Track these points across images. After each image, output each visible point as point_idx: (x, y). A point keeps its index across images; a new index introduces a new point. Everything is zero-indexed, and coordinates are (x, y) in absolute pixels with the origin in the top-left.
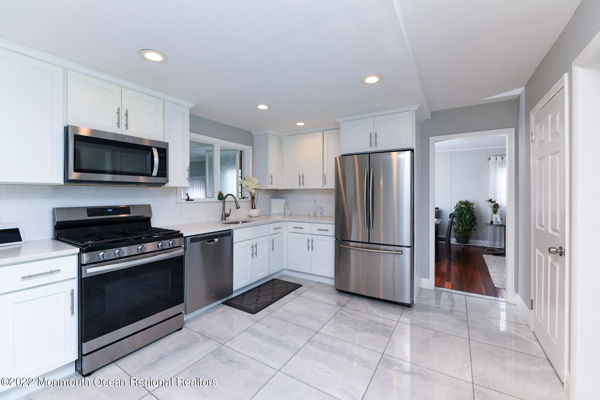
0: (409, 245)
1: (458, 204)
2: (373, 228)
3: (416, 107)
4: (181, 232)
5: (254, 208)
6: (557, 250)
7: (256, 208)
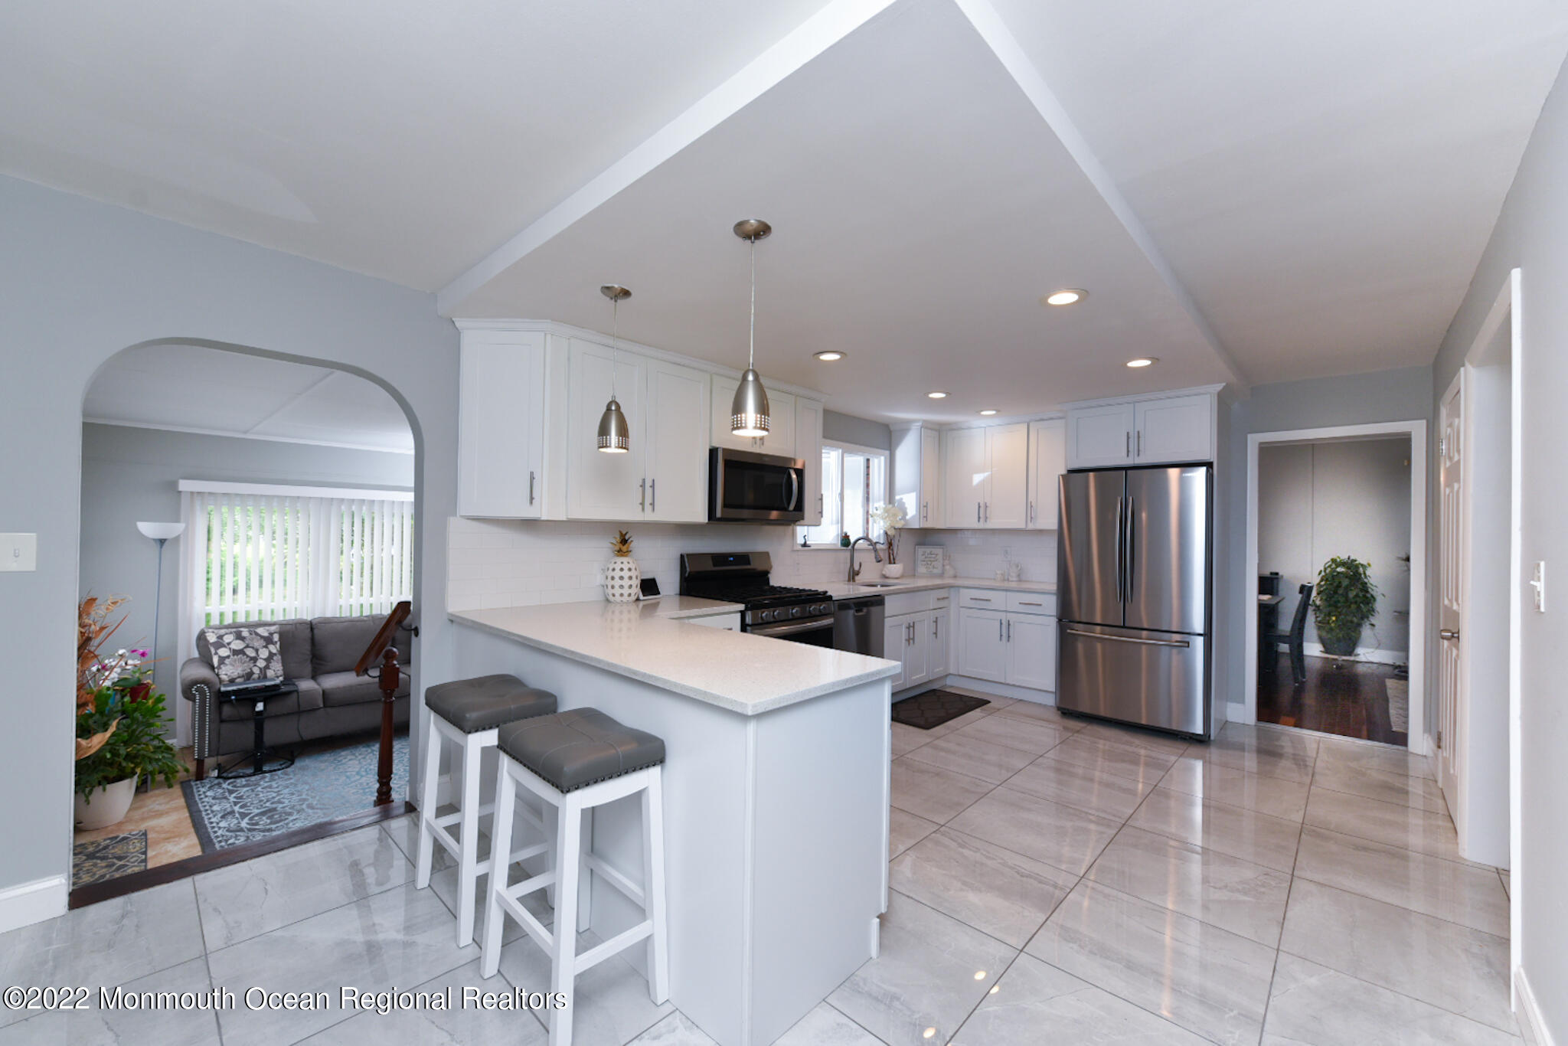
0: (1202, 632)
1: (1327, 566)
2: (1132, 601)
3: (1220, 387)
4: (829, 594)
5: (892, 561)
6: (1453, 633)
7: (896, 562)
